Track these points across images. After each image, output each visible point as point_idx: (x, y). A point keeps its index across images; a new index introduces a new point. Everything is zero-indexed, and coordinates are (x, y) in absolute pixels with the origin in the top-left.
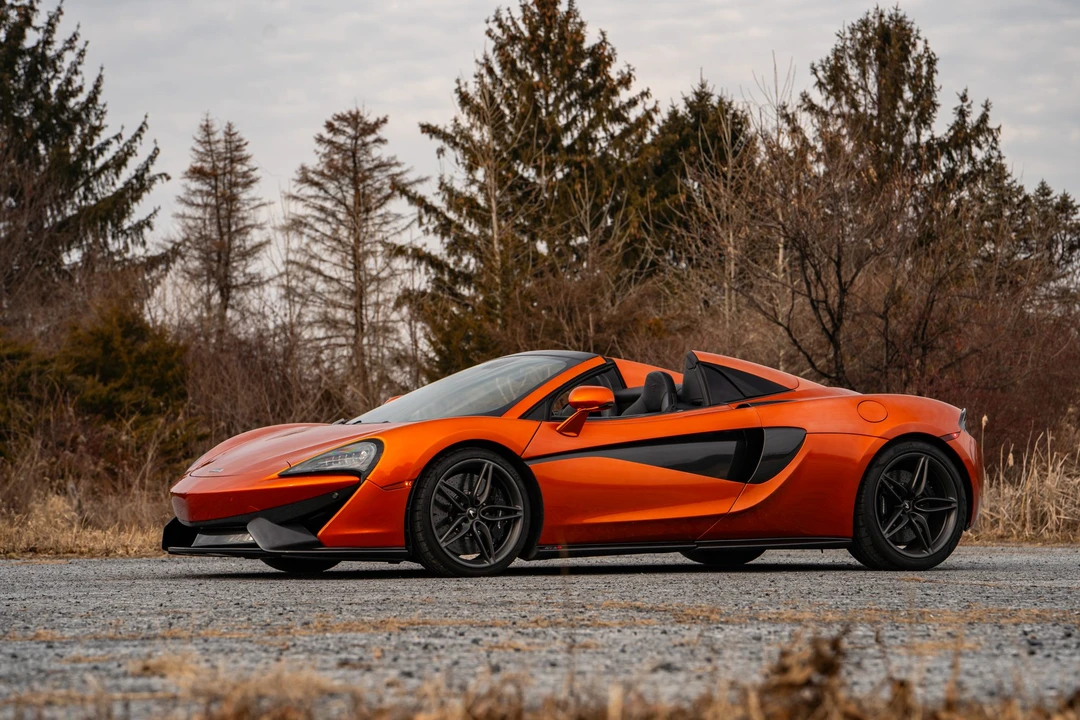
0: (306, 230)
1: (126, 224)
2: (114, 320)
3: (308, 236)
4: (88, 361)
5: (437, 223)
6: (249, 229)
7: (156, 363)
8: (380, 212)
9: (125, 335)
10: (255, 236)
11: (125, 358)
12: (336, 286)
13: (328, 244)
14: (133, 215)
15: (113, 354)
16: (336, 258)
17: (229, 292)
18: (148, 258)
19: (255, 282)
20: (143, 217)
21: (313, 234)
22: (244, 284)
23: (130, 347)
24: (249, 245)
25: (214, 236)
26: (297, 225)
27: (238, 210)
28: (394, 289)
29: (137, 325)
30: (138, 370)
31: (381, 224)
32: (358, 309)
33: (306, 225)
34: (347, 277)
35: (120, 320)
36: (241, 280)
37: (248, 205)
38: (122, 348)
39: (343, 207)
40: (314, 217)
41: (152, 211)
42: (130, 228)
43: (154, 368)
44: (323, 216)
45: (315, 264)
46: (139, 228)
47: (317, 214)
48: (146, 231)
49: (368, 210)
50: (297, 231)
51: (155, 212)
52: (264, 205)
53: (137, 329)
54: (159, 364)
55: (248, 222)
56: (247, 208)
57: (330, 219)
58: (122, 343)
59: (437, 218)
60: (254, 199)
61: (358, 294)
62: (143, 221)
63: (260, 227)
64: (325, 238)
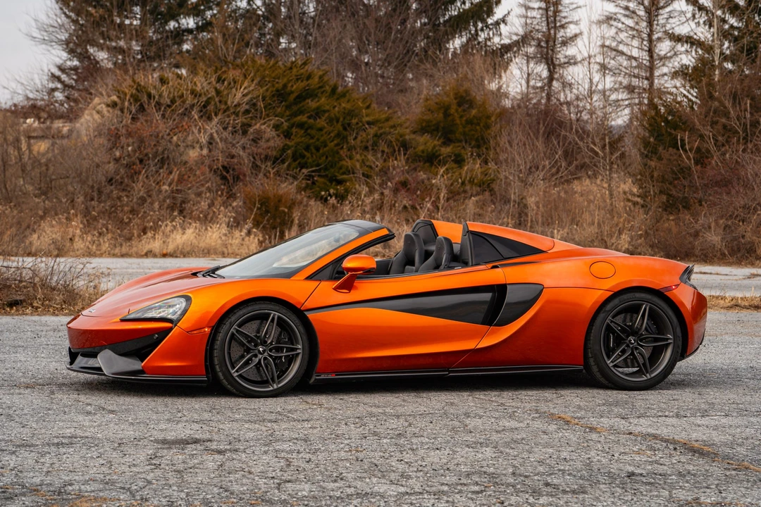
0: (615, 23)
1: (490, 21)
2: (451, 94)
3: (616, 27)
4: (434, 122)
5: (706, 18)
6: (567, 25)
7: (479, 124)
8: (668, 9)
9: (459, 105)
10: (572, 30)
11: (458, 122)
12: (634, 64)
13: (630, 33)
14: (495, 15)
15: (450, 118)
16: (636, 43)
17: (554, 68)
18: (502, 45)
19: (572, 62)
20: (501, 17)
21: (620, 25)
22: (565, 63)
23: (462, 113)
24: (569, 35)
25: (544, 30)
26: (609, 19)
27: (560, 11)
28: (675, 64)
29: (468, 98)
30: (467, 129)
31: (667, 19)
32: (650, 78)
33: (615, 20)
34: (645, 56)
35: (456, 94)
36: (563, 60)
37: (568, 7)
38: (456, 114)
39: (642, 7)
40: (621, 13)
41: (506, 12)
42: (492, 24)
43: (478, 127)
44: (627, 13)
45: (621, 47)
46: (497, 23)
47: (622, 11)
48: (502, 26)
49: (658, 9)
50: (609, 24)
51: (509, 13)
52: (580, 7)
53: (468, 101)
54: (482, 125)
55: (567, 20)
56: (568, 10)
57: (633, 15)
58: (457, 110)
59: (707, 14)
60: (572, 4)
61: (651, 68)
62: (500, 19)
63: (576, 23)
64: (628, 29)
